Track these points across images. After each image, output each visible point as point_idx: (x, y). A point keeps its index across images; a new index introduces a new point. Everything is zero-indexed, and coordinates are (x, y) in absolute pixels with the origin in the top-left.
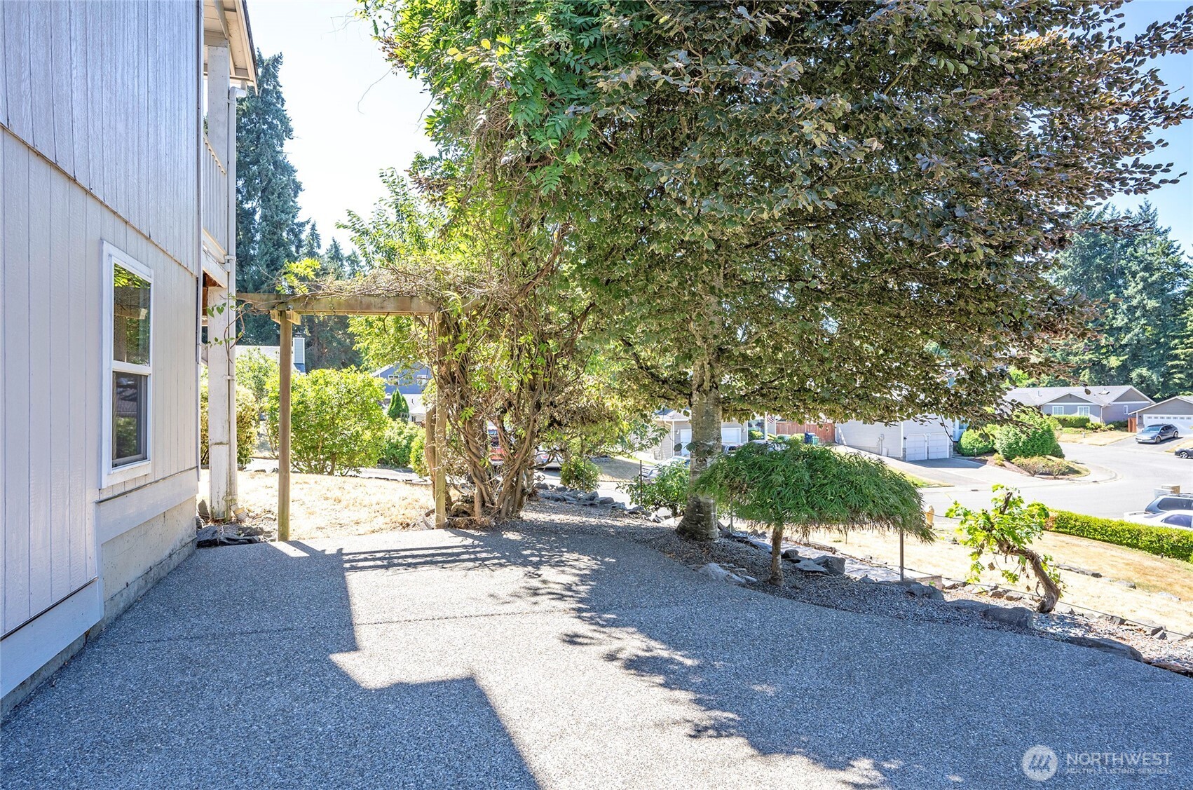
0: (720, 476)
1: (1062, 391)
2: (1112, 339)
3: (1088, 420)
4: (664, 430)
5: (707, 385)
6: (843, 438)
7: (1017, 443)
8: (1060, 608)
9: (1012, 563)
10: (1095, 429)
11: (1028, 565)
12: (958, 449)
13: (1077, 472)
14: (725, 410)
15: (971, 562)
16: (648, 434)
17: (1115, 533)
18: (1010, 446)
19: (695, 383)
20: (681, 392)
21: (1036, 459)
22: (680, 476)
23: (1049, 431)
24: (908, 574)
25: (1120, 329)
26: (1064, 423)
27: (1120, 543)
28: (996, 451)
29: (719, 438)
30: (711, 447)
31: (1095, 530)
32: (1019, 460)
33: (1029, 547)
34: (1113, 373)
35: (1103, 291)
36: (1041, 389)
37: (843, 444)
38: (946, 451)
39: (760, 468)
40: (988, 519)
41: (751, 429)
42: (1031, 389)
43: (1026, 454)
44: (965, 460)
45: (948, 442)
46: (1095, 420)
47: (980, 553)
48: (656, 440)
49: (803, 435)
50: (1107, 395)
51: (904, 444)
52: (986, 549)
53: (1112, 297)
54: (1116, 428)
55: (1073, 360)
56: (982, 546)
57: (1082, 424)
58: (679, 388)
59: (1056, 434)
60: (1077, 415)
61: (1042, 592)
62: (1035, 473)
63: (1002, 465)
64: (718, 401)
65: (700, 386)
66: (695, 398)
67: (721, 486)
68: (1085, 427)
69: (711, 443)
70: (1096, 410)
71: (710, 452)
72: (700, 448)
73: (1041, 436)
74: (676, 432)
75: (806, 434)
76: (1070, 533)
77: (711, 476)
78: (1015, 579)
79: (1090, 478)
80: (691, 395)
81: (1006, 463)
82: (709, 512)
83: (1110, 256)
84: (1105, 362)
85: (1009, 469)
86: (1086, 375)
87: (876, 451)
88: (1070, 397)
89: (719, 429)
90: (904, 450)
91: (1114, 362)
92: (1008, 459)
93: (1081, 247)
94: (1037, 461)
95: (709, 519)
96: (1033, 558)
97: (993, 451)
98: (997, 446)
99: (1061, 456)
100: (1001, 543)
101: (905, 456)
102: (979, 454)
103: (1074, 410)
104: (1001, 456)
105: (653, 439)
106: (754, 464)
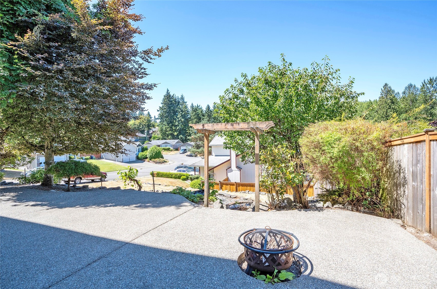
0: (53, 169)
1: (164, 141)
2: (175, 128)
3: (170, 148)
4: (33, 158)
5: (49, 147)
6: (104, 157)
7: (152, 155)
8: (142, 190)
9: (133, 183)
10: (171, 151)
11: (136, 182)
12: (138, 158)
13: (166, 162)
14: (55, 153)
15: (124, 184)
16: (26, 160)
17: (168, 175)
18: (151, 156)
19: (46, 147)
20: (41, 149)
21: (157, 159)
22: (40, 173)
23: (160, 151)
24: (102, 186)
25: (177, 125)
26: (165, 149)
27: (169, 177)
28: (148, 158)
29: (53, 160)
30: (51, 163)
31: (164, 175)
32: (153, 160)
33: (135, 179)
34: (176, 136)
35: (173, 116)
36: (160, 141)
37: (104, 159)
38: (135, 159)
39: (63, 166)
40: (126, 174)
41: (70, 155)
42: (158, 141)
43: (155, 158)
44: (139, 161)
45: (135, 156)
46: (172, 148)
47: (125, 182)
48: (30, 162)
49: (90, 156)
50: (174, 142)
51: (123, 157)
52: (127, 180)
53: (175, 117)
54: (176, 150)
55: (167, 133)
56: (126, 180)
57: (168, 149)
58: (40, 148)
59: (162, 152)
60: (168, 147)
61: (138, 188)
62: (157, 163)
63: (149, 162)
64: (53, 151)
65: (47, 148)
66: (46, 150)
67: (53, 171)
68: (169, 150)
69: (51, 162)
70: (172, 146)
71: (51, 164)
72: (47, 163)
73: (158, 153)
74: (37, 158)
75: (91, 156)
76: (159, 177)
77: (51, 169)
78: (133, 186)
79: (169, 163)
80: (44, 150)
81: (150, 161)
82: (51, 179)
83: (175, 107)
84: (174, 134)
85: (150, 162)
86: (170, 137)
87: (114, 160)
88: (166, 143)
89: (53, 158)
90: (123, 159)
91: (176, 134)
92: (150, 160)
93: (168, 104)
94: (157, 160)
95: (51, 180)
96: (136, 181)
97: (147, 158)
98: (148, 156)
99: (163, 158)
100: (130, 178)
101: (123, 161)
102: (143, 159)
103: (166, 146)
104: (149, 159)
105: (29, 161)
106: (62, 165)
